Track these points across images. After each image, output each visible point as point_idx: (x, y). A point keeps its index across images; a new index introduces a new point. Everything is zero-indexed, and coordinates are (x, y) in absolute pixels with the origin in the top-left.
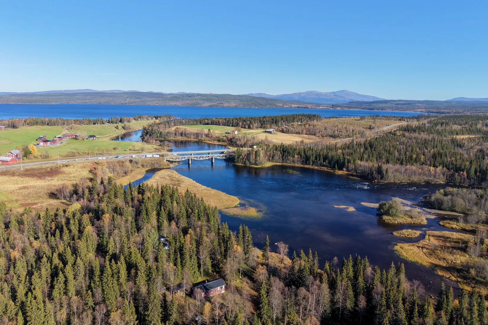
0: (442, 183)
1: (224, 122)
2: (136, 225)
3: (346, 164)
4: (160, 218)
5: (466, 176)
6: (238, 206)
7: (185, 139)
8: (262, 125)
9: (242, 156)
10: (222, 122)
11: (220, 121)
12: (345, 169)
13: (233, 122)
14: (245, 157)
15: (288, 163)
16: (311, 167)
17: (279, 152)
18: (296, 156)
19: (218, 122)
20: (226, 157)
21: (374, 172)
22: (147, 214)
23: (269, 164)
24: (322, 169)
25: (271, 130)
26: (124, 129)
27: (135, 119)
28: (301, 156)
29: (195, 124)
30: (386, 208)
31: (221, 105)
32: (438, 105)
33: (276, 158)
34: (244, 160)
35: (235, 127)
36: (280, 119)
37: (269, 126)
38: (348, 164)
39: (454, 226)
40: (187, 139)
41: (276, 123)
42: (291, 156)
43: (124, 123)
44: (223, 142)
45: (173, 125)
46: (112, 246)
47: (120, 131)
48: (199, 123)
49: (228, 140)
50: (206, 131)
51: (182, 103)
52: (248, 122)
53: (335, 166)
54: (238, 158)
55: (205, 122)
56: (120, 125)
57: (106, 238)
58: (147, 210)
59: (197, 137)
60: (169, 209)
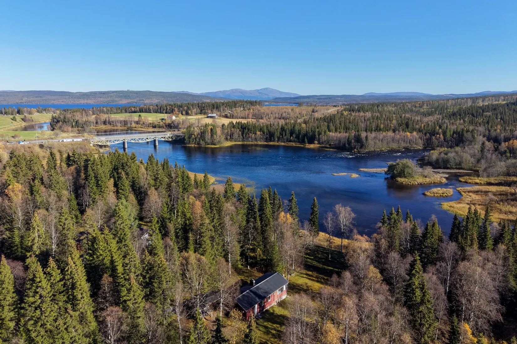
0: (420, 148)
1: (155, 110)
2: (78, 204)
3: (317, 136)
4: (120, 191)
5: (443, 139)
6: (215, 183)
7: (109, 128)
8: (202, 110)
9: (195, 135)
10: (153, 108)
11: (151, 108)
12: (316, 142)
13: (167, 109)
14: (199, 136)
15: (250, 141)
16: (276, 143)
17: (238, 130)
18: (258, 133)
19: (149, 109)
20: (172, 139)
21: (353, 141)
22: (98, 186)
23: (228, 144)
24: (289, 145)
25: (214, 115)
26: (25, 121)
27: (38, 112)
28: (264, 133)
29: (119, 113)
30: (399, 168)
31: (141, 102)
32: (355, 99)
33: (236, 136)
34: (198, 140)
35: (169, 113)
36: (221, 105)
37: (209, 111)
38: (319, 136)
39: (478, 181)
40: (113, 128)
41: (217, 108)
42: (252, 133)
43: (23, 114)
44: (160, 128)
45: (91, 114)
46: (39, 236)
47: (18, 123)
48: (123, 111)
49: (166, 126)
50: (136, 119)
51: (94, 101)
52: (186, 108)
53: (304, 140)
54: (189, 138)
55: (131, 110)
56: (18, 117)
57: (19, 229)
58: (96, 177)
59: (125, 125)
60: (133, 178)
